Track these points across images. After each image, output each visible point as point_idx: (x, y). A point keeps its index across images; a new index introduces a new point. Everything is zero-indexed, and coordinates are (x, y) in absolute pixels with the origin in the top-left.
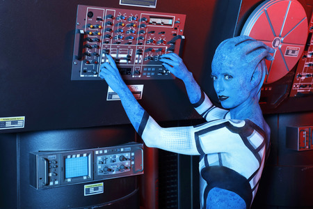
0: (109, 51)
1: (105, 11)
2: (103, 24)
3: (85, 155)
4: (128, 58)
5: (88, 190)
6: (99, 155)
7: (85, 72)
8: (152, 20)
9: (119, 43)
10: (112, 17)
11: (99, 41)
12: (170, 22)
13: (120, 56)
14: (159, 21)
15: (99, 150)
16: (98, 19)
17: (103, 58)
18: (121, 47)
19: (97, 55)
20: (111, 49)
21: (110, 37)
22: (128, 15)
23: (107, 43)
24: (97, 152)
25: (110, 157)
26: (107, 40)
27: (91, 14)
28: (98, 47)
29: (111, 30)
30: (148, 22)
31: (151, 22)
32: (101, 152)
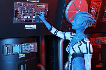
0: (24, 15)
1: (23, 3)
2: (23, 7)
3: (19, 46)
4: (31, 17)
5: (20, 56)
6: (23, 46)
7: (17, 21)
8: (38, 6)
9: (28, 12)
10: (25, 5)
11: (21, 12)
12: (43, 6)
13: (28, 16)
14: (40, 6)
15: (23, 44)
16: (21, 6)
17: (23, 17)
18: (28, 14)
19: (21, 16)
20: (25, 14)
21: (25, 11)
22: (30, 4)
23: (24, 12)
24: (22, 45)
25: (27, 46)
26: (24, 11)
27: (18, 4)
28: (21, 14)
29: (25, 9)
30: (36, 6)
31: (37, 6)
32: (24, 45)
